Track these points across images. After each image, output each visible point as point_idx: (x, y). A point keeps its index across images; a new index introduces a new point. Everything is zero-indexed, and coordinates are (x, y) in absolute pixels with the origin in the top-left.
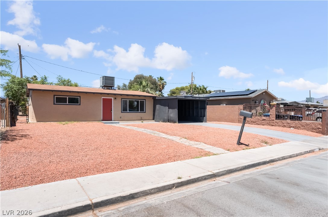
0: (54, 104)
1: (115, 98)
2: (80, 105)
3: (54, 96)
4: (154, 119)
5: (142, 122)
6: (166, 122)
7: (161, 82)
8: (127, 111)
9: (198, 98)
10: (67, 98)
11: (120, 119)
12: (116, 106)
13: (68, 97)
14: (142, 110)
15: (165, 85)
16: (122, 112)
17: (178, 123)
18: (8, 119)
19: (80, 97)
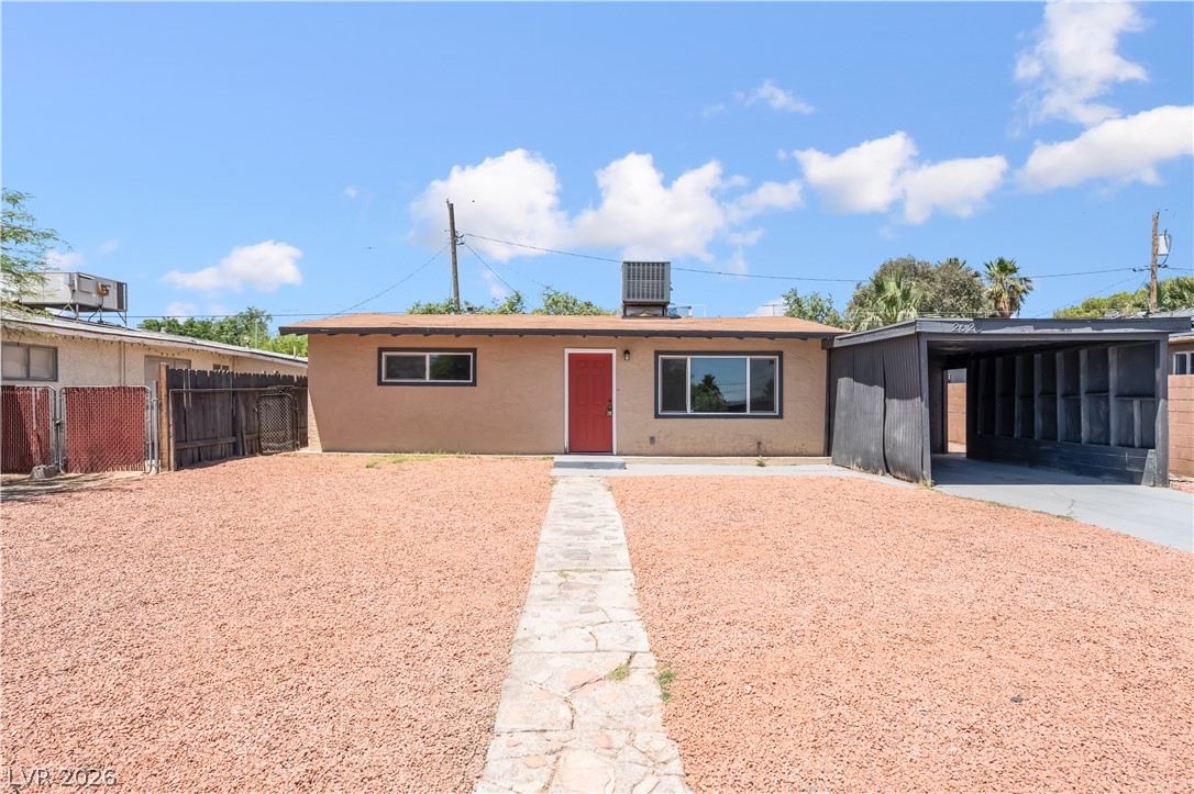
0: (380, 383)
1: (627, 352)
2: (474, 383)
3: (380, 350)
4: (828, 452)
5: (761, 465)
6: (876, 473)
7: (1001, 282)
8: (685, 410)
10: (424, 357)
11: (651, 448)
12: (632, 387)
13: (427, 355)
14: (765, 402)
15: (1023, 295)
16: (657, 416)
17: (929, 482)
18: (165, 441)
19: (474, 351)
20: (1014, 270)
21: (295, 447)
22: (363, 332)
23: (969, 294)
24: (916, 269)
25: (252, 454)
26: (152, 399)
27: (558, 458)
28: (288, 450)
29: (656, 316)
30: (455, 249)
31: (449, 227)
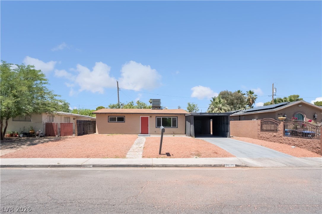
0: (108, 122)
1: (151, 117)
2: (125, 122)
3: (108, 116)
4: (185, 134)
5: (174, 136)
6: (190, 136)
7: (250, 96)
9: (217, 114)
11: (155, 133)
12: (152, 123)
13: (117, 117)
14: (175, 125)
15: (255, 99)
16: (156, 128)
17: (194, 137)
18: (76, 131)
19: (125, 116)
20: (253, 93)
21: (94, 133)
22: (106, 113)
23: (240, 99)
24: (228, 93)
25: (86, 134)
26: (74, 125)
27: (139, 135)
28: (92, 133)
29: (158, 109)
30: (118, 91)
31: (117, 87)
